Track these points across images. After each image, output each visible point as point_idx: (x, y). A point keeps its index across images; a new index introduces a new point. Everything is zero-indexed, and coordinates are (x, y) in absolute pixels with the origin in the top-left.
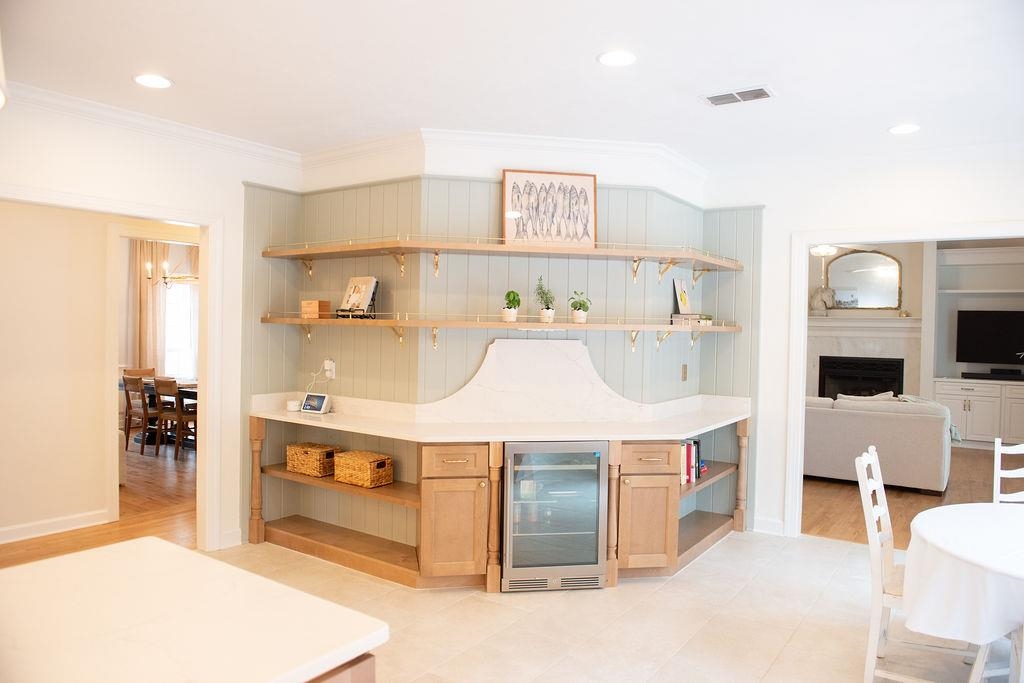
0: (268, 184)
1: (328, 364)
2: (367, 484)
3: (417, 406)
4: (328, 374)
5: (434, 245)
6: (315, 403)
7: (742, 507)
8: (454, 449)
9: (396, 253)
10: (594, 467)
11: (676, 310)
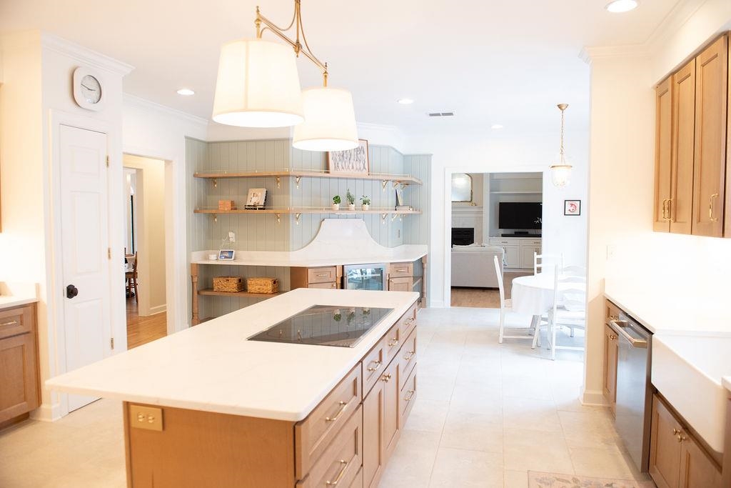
0: (197, 137)
1: (231, 235)
2: (270, 292)
3: (291, 253)
4: (231, 240)
5: (298, 174)
6: (227, 255)
7: (425, 296)
8: (320, 270)
9: (276, 177)
10: (379, 275)
11: (397, 204)
